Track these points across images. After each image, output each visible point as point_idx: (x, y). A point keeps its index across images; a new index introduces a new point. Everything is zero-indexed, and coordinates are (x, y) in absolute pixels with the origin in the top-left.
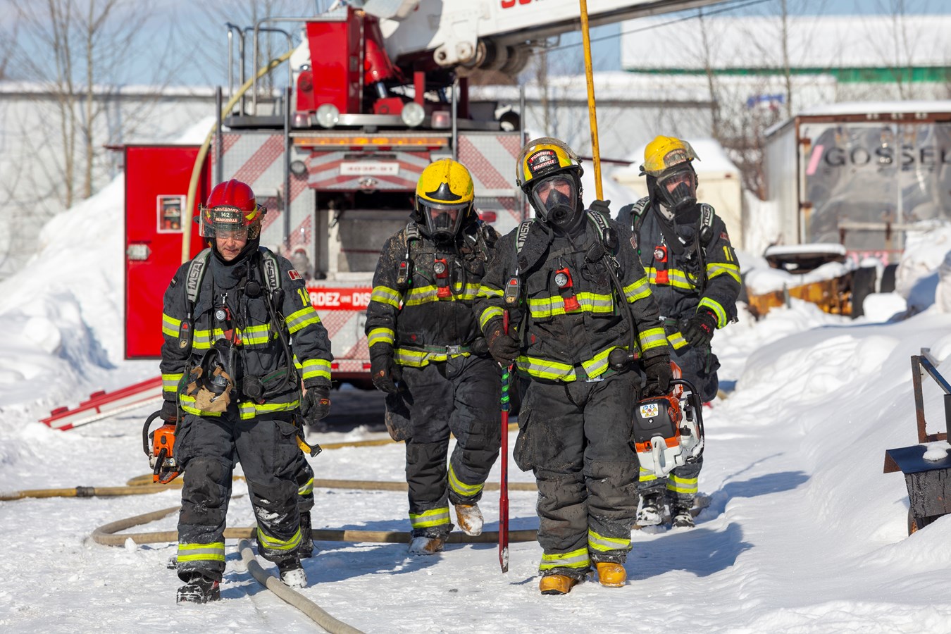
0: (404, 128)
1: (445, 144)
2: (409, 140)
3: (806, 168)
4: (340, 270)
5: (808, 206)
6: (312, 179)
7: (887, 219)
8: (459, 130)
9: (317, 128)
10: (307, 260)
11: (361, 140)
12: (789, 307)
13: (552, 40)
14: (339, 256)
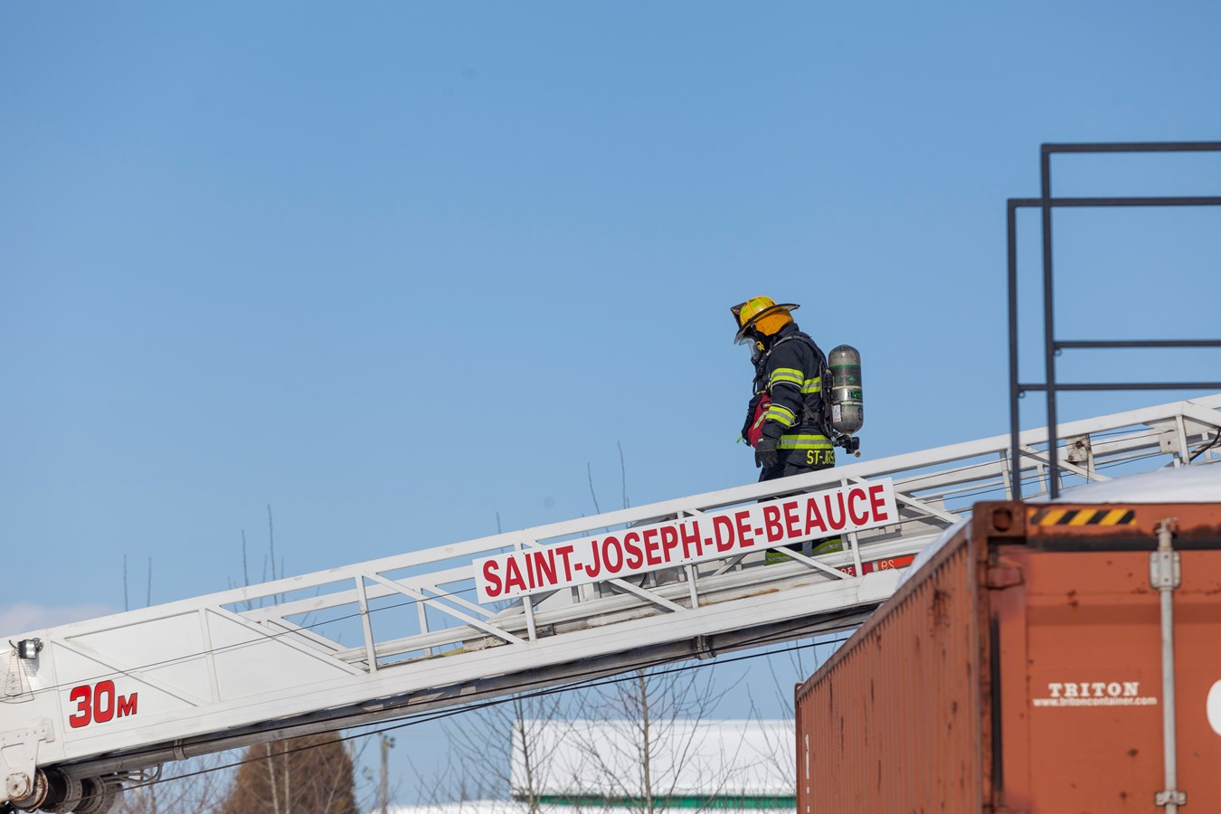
13: (151, 772)
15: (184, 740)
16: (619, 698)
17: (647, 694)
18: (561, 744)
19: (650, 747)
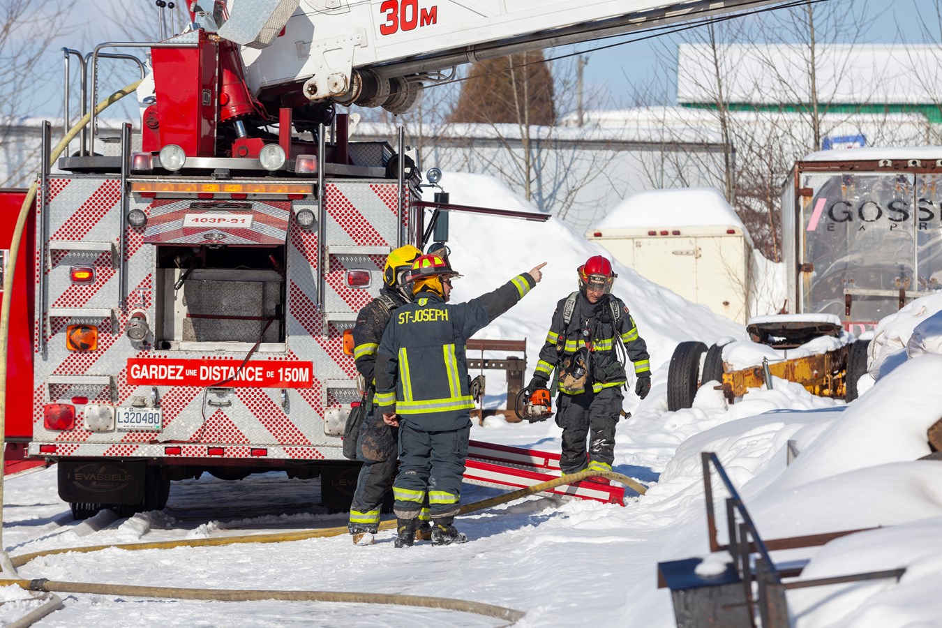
0: (262, 173)
1: (310, 193)
2: (267, 186)
3: (806, 225)
4: (185, 339)
5: (808, 269)
6: (150, 231)
7: (902, 285)
8: (327, 175)
9: (161, 171)
10: (147, 326)
11: (211, 186)
12: (770, 387)
13: (447, 72)
14: (185, 322)
15: (475, 46)
16: (791, 21)
17: (814, 17)
18: (745, 58)
19: (816, 61)
